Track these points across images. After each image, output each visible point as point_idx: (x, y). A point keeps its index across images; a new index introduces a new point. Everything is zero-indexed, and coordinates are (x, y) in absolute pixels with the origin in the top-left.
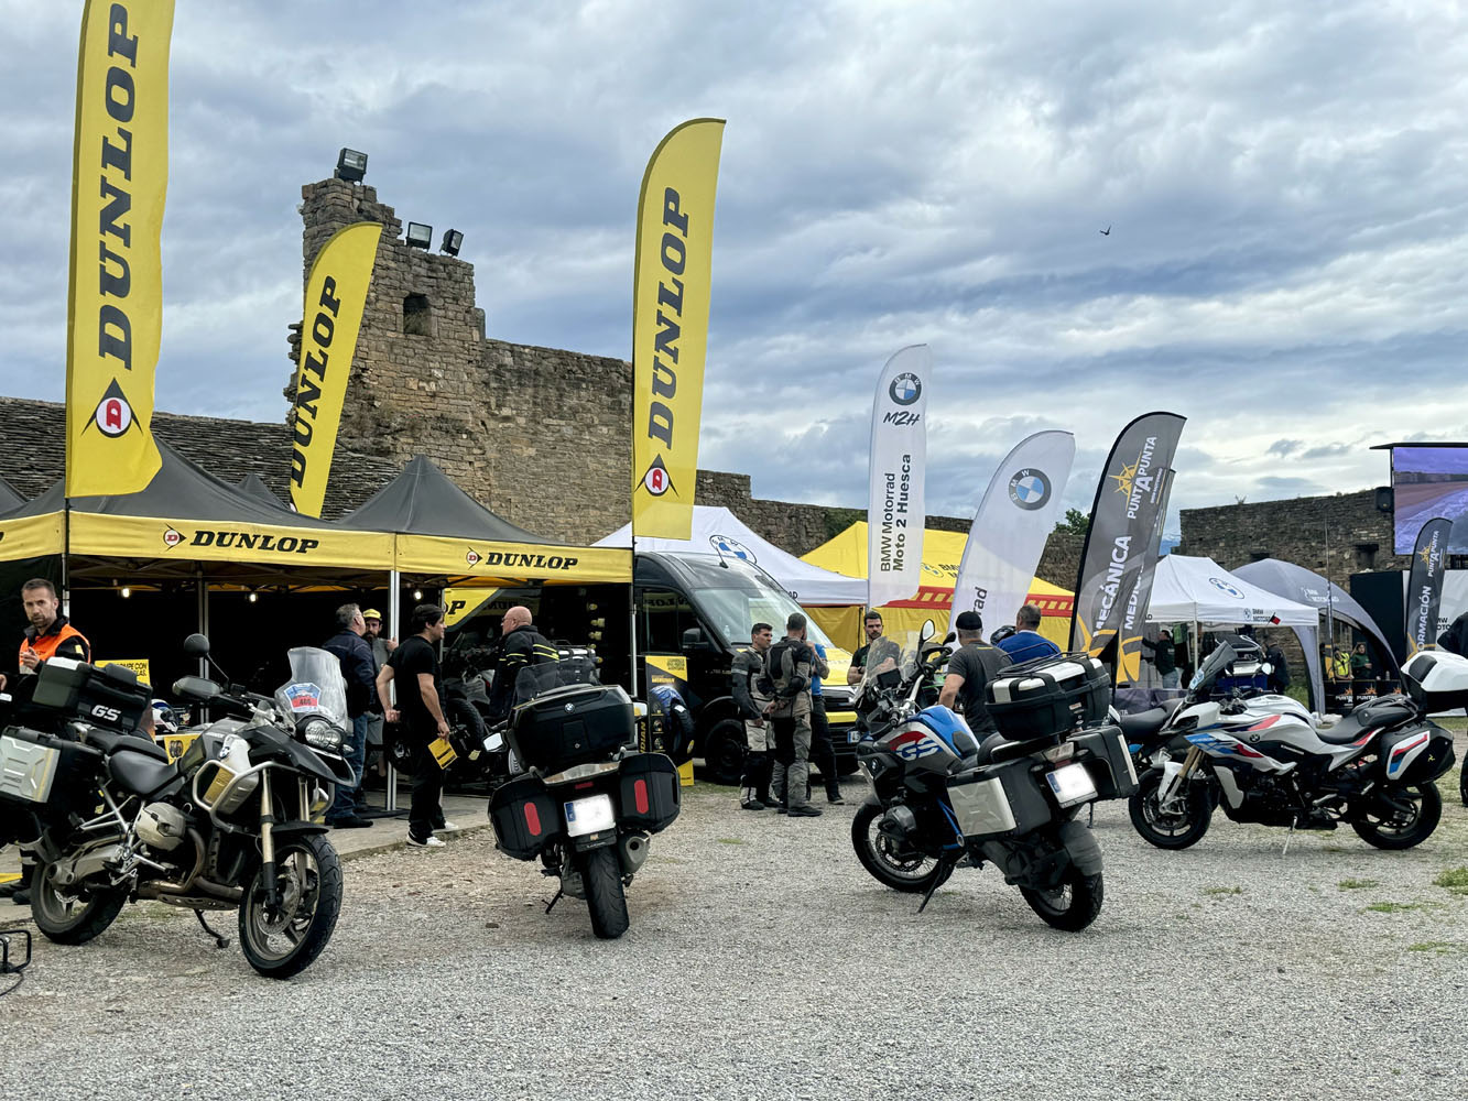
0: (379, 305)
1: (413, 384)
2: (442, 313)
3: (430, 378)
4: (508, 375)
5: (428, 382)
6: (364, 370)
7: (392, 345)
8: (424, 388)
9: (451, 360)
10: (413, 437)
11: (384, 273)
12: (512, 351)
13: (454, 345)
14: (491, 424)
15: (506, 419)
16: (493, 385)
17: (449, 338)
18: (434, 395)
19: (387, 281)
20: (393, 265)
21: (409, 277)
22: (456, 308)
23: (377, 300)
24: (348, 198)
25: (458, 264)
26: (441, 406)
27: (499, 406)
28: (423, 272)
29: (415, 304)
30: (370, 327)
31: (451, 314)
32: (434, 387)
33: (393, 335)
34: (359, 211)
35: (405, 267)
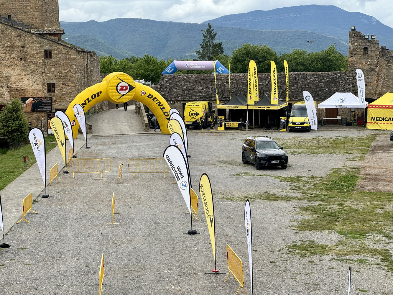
0: (358, 51)
1: (364, 63)
2: (371, 50)
3: (368, 61)
4: (390, 58)
6: (354, 62)
7: (360, 57)
9: (373, 58)
11: (359, 45)
14: (386, 67)
15: (389, 66)
16: (386, 60)
17: (372, 54)
18: (369, 64)
19: (360, 46)
20: (361, 43)
21: (364, 45)
22: (374, 48)
23: (357, 50)
24: (352, 34)
25: (374, 41)
26: (370, 66)
27: (387, 64)
28: (367, 43)
29: (366, 49)
30: (356, 54)
31: (373, 50)
32: (368, 63)
33: (360, 55)
34: (354, 35)
35: (363, 43)
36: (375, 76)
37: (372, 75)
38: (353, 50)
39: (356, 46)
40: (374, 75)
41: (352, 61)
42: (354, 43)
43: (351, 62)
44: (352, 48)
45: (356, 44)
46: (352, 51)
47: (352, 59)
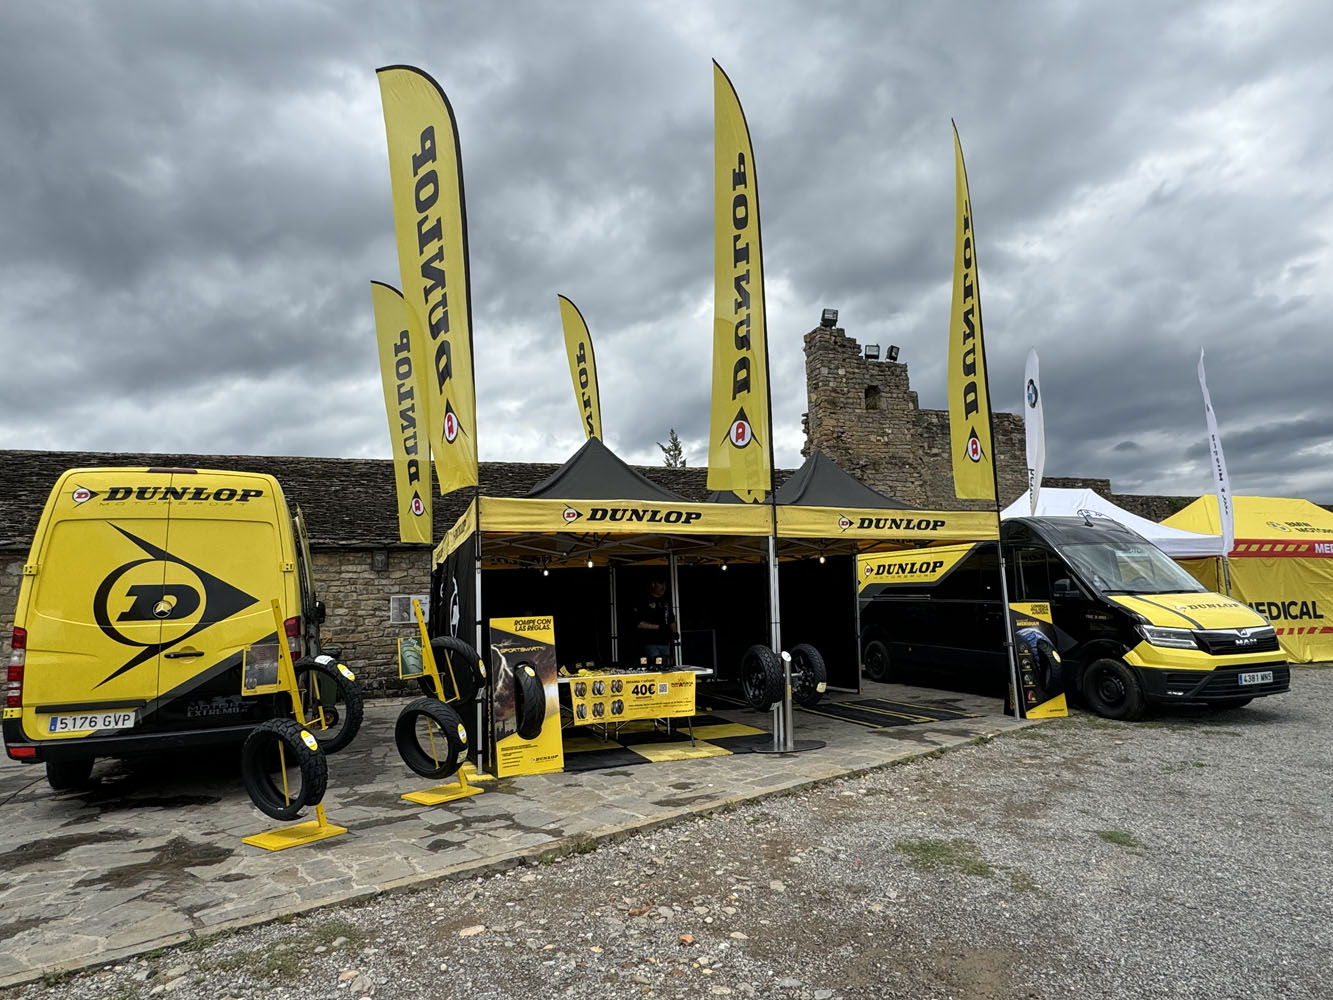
0: (850, 395)
1: (873, 438)
2: (889, 395)
3: (884, 434)
4: (935, 429)
5: (882, 437)
6: (843, 433)
7: (859, 417)
8: (880, 440)
9: (897, 422)
10: (876, 470)
11: (852, 376)
12: (937, 415)
13: (898, 413)
14: (926, 459)
15: (936, 455)
16: (925, 435)
17: (894, 409)
18: (887, 444)
19: (854, 381)
20: (856, 371)
21: (867, 376)
22: (898, 391)
23: (849, 392)
24: (829, 337)
25: (897, 366)
26: (892, 450)
27: (930, 448)
28: (875, 372)
29: (872, 391)
30: (845, 408)
31: (895, 395)
32: (886, 439)
33: (859, 411)
34: (835, 343)
35: (865, 371)
36: (913, 483)
37: (906, 482)
38: (834, 390)
39: (844, 380)
40: (911, 480)
41: (836, 430)
42: (837, 368)
43: (833, 432)
44: (831, 384)
45: (841, 372)
46: (833, 394)
47: (834, 422)
